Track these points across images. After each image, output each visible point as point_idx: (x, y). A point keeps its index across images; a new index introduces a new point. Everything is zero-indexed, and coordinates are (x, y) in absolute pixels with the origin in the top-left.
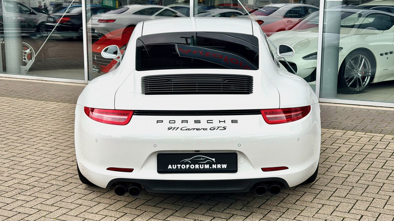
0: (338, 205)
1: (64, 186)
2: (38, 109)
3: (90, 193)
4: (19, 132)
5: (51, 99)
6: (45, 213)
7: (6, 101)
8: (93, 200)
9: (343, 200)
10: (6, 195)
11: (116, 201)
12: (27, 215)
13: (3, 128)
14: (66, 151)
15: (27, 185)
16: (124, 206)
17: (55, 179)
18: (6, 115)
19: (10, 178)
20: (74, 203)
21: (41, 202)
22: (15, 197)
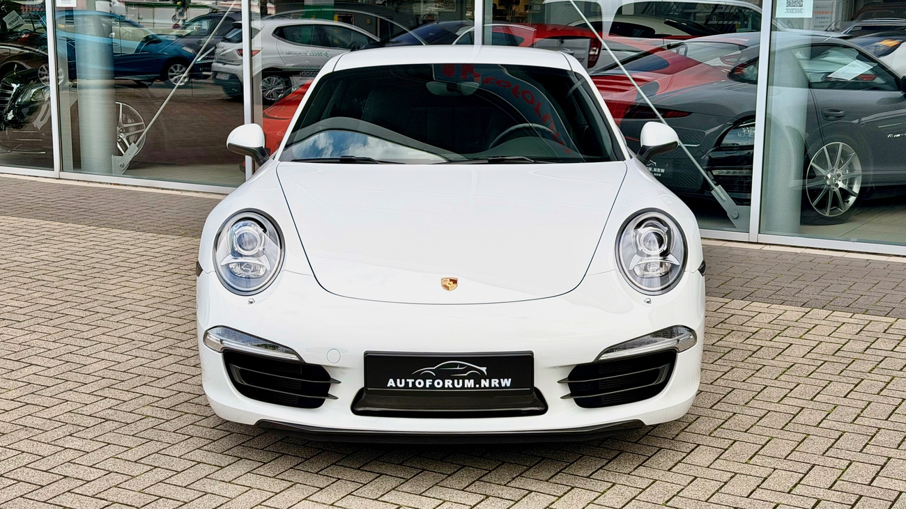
0: (769, 476)
1: (167, 421)
2: (137, 250)
3: (223, 438)
4: (90, 300)
5: (167, 228)
6: (120, 478)
7: (72, 233)
8: (226, 453)
9: (780, 465)
10: (43, 437)
11: (277, 456)
12: (81, 483)
13: (56, 290)
14: (183, 343)
15: (90, 416)
16: (291, 468)
17: (153, 404)
18: (68, 262)
19: (56, 401)
20: (186, 457)
21: (114, 454)
22: (60, 443)
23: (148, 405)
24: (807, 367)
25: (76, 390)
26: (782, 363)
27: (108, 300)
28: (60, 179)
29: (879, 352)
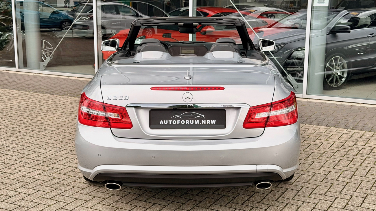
0: (318, 203)
1: (64, 180)
2: (50, 103)
3: (87, 187)
4: (31, 125)
5: (63, 93)
7: (23, 95)
8: (89, 194)
9: (323, 198)
10: (10, 188)
11: (110, 196)
13: (16, 121)
14: (70, 144)
15: (31, 178)
16: (116, 201)
18: (21, 108)
19: (16, 171)
20: (71, 196)
21: (41, 195)
22: (18, 190)
23: (55, 172)
24: (330, 153)
25: (25, 166)
26: (320, 151)
27: (38, 125)
28: (18, 71)
29: (359, 146)
